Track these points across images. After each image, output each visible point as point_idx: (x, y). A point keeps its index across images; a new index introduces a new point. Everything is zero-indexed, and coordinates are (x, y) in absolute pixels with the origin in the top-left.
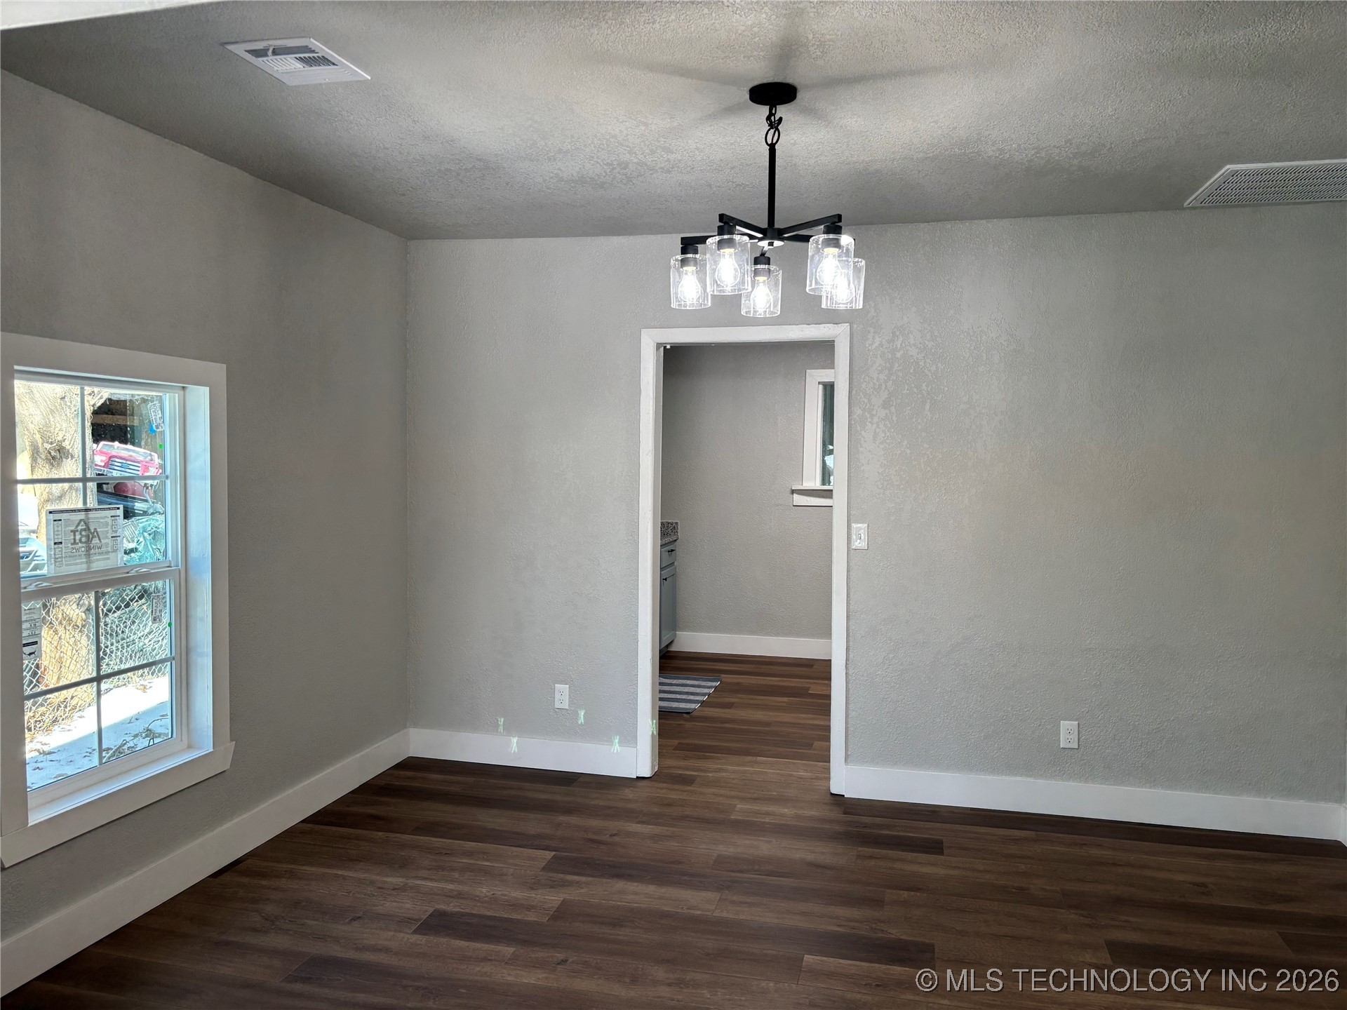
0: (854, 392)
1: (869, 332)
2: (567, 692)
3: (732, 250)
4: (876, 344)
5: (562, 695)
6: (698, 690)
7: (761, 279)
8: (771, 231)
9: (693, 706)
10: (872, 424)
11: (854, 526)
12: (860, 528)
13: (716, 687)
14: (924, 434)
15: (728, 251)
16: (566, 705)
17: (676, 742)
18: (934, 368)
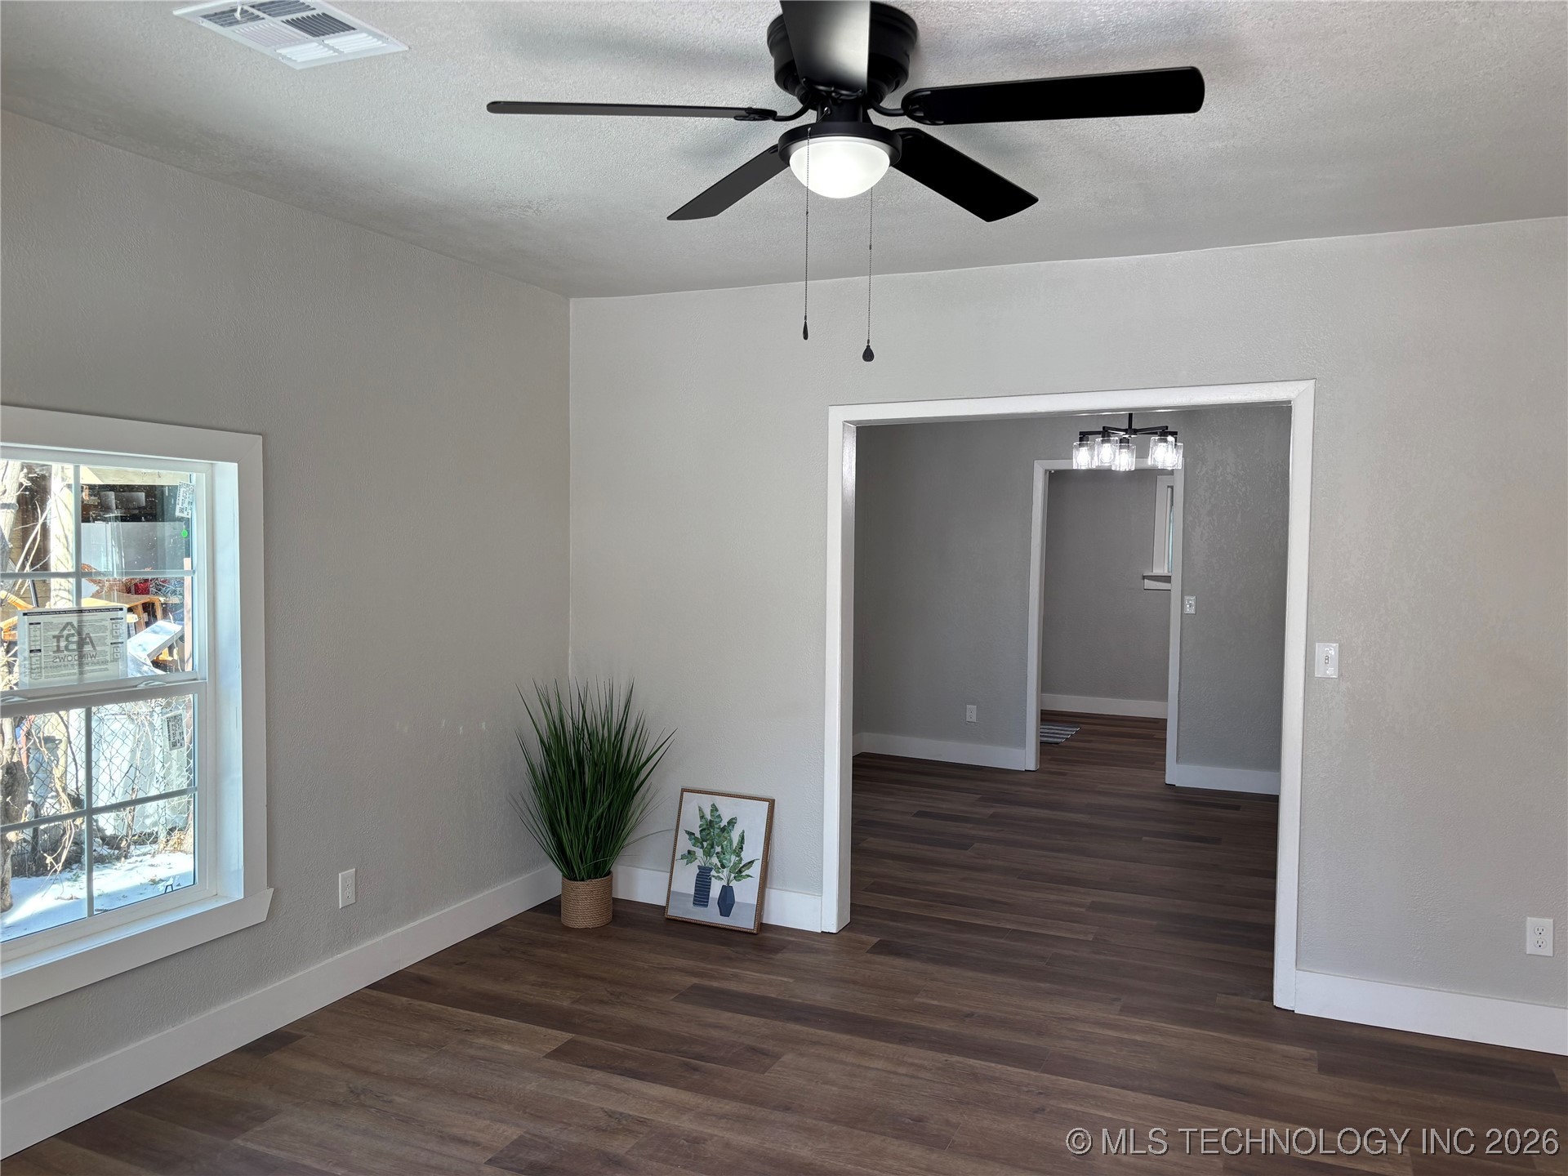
0: (1187, 505)
1: (1198, 464)
2: (975, 712)
3: (1109, 445)
4: (1204, 472)
5: (972, 714)
6: (1062, 732)
7: (1124, 450)
8: (1130, 430)
9: (1059, 740)
10: (1199, 526)
11: (1187, 598)
12: (1190, 600)
13: (1077, 731)
14: (1236, 535)
15: (1107, 445)
16: (974, 719)
17: (1050, 757)
18: (1243, 489)
